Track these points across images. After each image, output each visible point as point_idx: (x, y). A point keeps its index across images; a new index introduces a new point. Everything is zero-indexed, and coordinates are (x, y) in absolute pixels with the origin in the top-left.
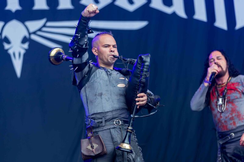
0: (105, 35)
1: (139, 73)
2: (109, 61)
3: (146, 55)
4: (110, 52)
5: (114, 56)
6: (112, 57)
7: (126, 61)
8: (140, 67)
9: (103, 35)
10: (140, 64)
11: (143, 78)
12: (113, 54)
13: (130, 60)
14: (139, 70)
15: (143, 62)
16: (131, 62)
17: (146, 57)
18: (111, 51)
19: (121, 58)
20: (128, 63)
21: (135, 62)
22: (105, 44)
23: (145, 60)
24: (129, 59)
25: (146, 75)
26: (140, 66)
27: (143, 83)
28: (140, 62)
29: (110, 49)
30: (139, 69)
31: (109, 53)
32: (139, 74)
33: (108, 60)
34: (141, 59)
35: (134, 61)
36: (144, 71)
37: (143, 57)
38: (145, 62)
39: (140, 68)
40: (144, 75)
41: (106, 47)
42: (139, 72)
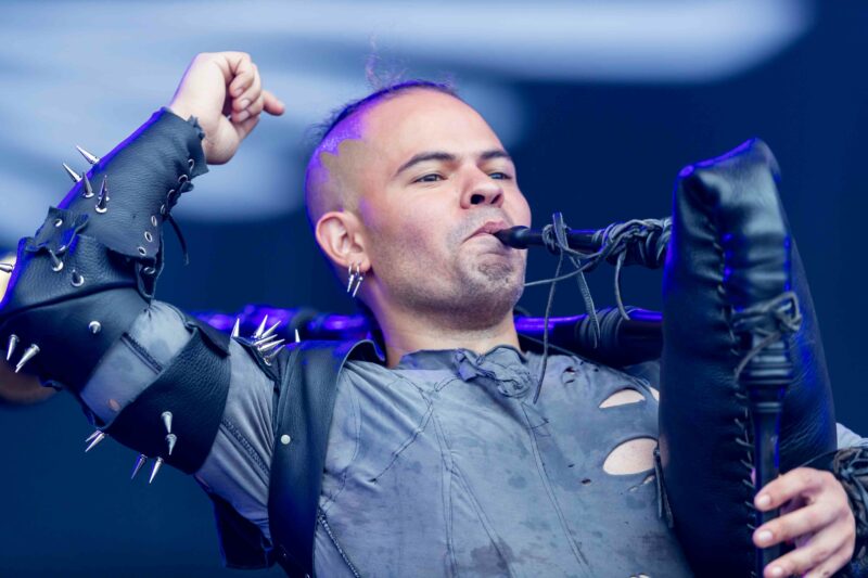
1: (722, 317)
2: (477, 276)
3: (730, 162)
4: (463, 207)
5: (508, 239)
8: (714, 266)
10: (705, 245)
11: (765, 351)
14: (713, 295)
15: (727, 221)
17: (740, 171)
18: (477, 199)
19: (553, 235)
20: (612, 260)
21: (667, 235)
23: (736, 202)
25: (776, 321)
26: (713, 257)
27: (776, 390)
28: (706, 228)
29: (467, 187)
30: (714, 284)
32: (723, 328)
33: (460, 276)
34: (706, 199)
35: (658, 231)
36: (752, 291)
37: (709, 178)
38: (740, 214)
39: (713, 275)
40: (761, 325)
41: (429, 178)
42: (719, 307)
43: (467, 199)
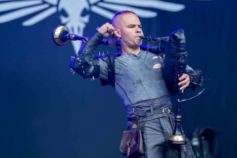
0: (128, 14)
2: (137, 43)
6: (139, 38)
7: (156, 40)
9: (127, 13)
12: (139, 35)
13: (161, 39)
16: (162, 41)
17: (180, 34)
18: (138, 32)
19: (150, 39)
20: (159, 43)
21: (168, 40)
22: (130, 24)
24: (159, 38)
29: (136, 30)
31: (135, 34)
37: (176, 34)
41: (131, 27)
43: (137, 31)
